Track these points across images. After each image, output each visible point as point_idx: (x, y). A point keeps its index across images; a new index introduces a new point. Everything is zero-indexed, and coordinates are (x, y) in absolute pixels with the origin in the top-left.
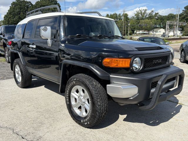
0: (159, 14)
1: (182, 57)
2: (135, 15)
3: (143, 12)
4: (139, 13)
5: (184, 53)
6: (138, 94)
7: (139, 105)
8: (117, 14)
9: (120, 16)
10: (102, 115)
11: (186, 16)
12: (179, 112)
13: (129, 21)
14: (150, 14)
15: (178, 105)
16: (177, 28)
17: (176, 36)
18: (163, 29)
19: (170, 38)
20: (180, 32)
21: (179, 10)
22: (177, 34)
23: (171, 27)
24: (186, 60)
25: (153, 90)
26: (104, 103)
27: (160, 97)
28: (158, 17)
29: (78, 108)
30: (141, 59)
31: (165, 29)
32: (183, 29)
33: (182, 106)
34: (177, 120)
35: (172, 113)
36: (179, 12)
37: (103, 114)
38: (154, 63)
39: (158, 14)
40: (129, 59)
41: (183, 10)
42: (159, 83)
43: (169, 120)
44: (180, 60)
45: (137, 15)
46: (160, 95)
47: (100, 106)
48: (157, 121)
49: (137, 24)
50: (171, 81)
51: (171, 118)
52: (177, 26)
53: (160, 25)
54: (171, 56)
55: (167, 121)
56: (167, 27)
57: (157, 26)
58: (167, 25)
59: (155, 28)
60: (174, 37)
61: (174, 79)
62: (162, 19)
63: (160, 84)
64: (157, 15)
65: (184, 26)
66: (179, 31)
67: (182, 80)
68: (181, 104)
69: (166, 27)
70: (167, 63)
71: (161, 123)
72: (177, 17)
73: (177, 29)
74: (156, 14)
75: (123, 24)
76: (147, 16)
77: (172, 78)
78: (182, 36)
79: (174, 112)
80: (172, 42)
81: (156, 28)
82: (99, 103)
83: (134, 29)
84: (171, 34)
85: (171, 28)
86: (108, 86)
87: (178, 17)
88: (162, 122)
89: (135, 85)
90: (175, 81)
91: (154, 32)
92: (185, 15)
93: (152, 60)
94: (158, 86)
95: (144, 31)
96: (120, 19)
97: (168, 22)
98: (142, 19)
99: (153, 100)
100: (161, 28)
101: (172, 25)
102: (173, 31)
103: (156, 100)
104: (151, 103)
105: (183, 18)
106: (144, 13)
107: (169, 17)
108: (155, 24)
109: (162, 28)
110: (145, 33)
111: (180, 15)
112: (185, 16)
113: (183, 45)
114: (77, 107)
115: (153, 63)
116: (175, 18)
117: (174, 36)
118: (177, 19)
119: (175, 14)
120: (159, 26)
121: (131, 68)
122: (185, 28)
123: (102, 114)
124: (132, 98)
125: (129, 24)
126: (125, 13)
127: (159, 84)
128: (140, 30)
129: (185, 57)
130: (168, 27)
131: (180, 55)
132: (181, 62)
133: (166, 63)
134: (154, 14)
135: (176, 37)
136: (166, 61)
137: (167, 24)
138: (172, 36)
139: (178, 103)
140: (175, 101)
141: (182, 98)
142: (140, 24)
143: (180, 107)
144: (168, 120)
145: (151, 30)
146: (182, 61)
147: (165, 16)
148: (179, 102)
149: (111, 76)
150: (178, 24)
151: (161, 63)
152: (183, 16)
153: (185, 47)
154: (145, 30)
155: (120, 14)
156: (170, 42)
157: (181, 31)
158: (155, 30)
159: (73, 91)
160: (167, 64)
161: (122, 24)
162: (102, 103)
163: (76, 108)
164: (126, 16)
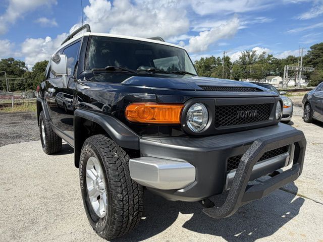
0: (274, 56)
1: (306, 114)
2: (240, 59)
3: (251, 53)
4: (245, 55)
5: (310, 107)
6: (196, 183)
7: (203, 202)
8: (214, 58)
9: (219, 60)
10: (129, 219)
11: (314, 59)
12: (297, 213)
13: (231, 66)
14: (260, 57)
15: (297, 197)
16: (300, 75)
17: (299, 86)
18: (280, 76)
19: (289, 89)
20: (304, 81)
21: (302, 50)
22: (299, 82)
23: (291, 74)
24: (313, 119)
25: (231, 175)
26: (132, 195)
27: (247, 191)
28: (272, 61)
29: (96, 199)
30: (207, 106)
31: (283, 77)
32: (308, 77)
33: (304, 200)
34: (291, 234)
35: (284, 216)
36: (302, 53)
37: (131, 218)
38: (240, 117)
39: (271, 56)
40: (179, 107)
41: (309, 51)
42: (245, 159)
43: (275, 234)
44: (303, 118)
45: (243, 58)
46: (248, 187)
47: (122, 201)
48: (250, 234)
49: (242, 70)
50: (278, 154)
51: (281, 226)
52: (300, 73)
53: (275, 71)
54: (279, 104)
55: (270, 235)
56: (285, 74)
57: (271, 73)
58: (285, 71)
59: (267, 75)
60: (296, 88)
61: (285, 149)
62: (278, 63)
63: (246, 162)
64: (271, 58)
65: (310, 73)
66: (303, 79)
67: (300, 154)
68: (302, 196)
69: (283, 74)
70: (270, 118)
71: (258, 238)
72: (300, 60)
73: (300, 77)
74: (269, 56)
75: (223, 71)
76: (257, 60)
77: (280, 148)
78: (307, 86)
79: (288, 213)
80: (292, 95)
81: (270, 75)
82: (119, 195)
83: (239, 76)
84: (292, 83)
85: (291, 76)
86: (131, 162)
87: (302, 60)
88: (260, 238)
89: (189, 162)
90: (287, 154)
91: (267, 81)
92: (311, 57)
93: (235, 111)
94: (242, 167)
95: (253, 80)
96: (219, 64)
97: (286, 68)
98: (250, 64)
99: (231, 197)
100: (276, 75)
101: (293, 72)
102: (295, 80)
103: (237, 197)
104: (225, 204)
105: (309, 62)
106: (253, 56)
107: (287, 61)
108: (269, 70)
109: (278, 75)
110: (254, 82)
111: (304, 59)
112: (312, 59)
113: (307, 96)
114: (95, 195)
115: (238, 117)
116: (297, 62)
117: (295, 86)
118: (300, 63)
119: (296, 56)
120: (273, 73)
121: (184, 125)
122: (311, 76)
123: (128, 217)
124: (182, 191)
125: (231, 71)
126: (226, 56)
127: (244, 162)
128: (247, 78)
129: (311, 113)
130: (287, 74)
131: (303, 111)
132: (304, 121)
133: (267, 119)
134: (266, 56)
135: (298, 88)
136: (269, 114)
137: (285, 69)
138: (292, 87)
139: (295, 194)
140: (291, 190)
141: (305, 185)
142: (246, 70)
143: (301, 201)
144: (272, 233)
145: (263, 78)
146: (306, 119)
147: (283, 59)
148: (298, 193)
149: (141, 140)
150: (301, 70)
151: (255, 117)
152: (308, 59)
153: (311, 99)
154: (254, 78)
155: (219, 57)
156: (290, 93)
157: (305, 79)
158: (268, 78)
159: (89, 166)
160: (271, 120)
161: (221, 71)
162: (127, 196)
163: (95, 197)
164: (227, 59)
